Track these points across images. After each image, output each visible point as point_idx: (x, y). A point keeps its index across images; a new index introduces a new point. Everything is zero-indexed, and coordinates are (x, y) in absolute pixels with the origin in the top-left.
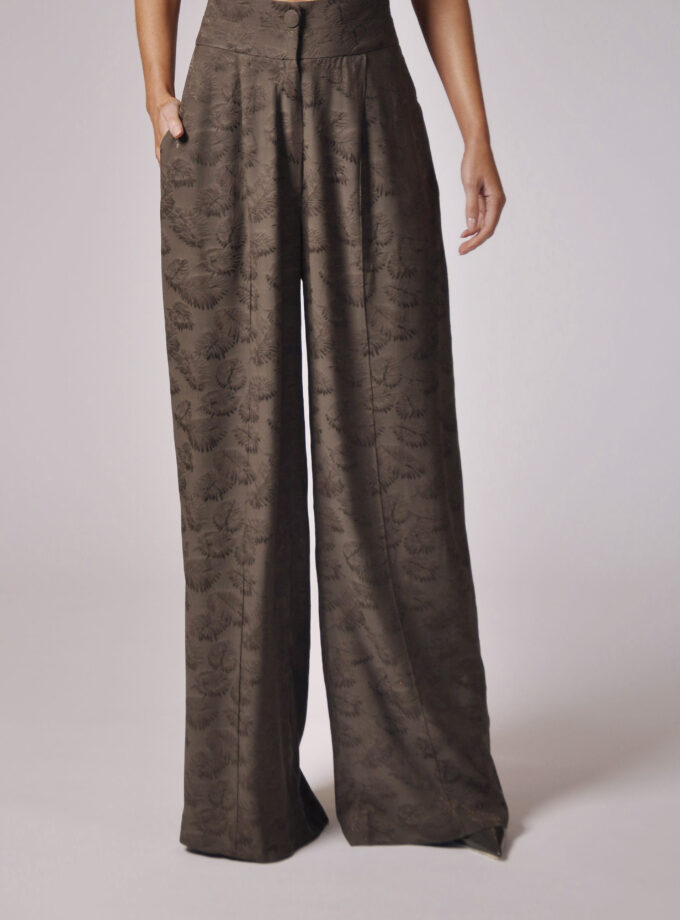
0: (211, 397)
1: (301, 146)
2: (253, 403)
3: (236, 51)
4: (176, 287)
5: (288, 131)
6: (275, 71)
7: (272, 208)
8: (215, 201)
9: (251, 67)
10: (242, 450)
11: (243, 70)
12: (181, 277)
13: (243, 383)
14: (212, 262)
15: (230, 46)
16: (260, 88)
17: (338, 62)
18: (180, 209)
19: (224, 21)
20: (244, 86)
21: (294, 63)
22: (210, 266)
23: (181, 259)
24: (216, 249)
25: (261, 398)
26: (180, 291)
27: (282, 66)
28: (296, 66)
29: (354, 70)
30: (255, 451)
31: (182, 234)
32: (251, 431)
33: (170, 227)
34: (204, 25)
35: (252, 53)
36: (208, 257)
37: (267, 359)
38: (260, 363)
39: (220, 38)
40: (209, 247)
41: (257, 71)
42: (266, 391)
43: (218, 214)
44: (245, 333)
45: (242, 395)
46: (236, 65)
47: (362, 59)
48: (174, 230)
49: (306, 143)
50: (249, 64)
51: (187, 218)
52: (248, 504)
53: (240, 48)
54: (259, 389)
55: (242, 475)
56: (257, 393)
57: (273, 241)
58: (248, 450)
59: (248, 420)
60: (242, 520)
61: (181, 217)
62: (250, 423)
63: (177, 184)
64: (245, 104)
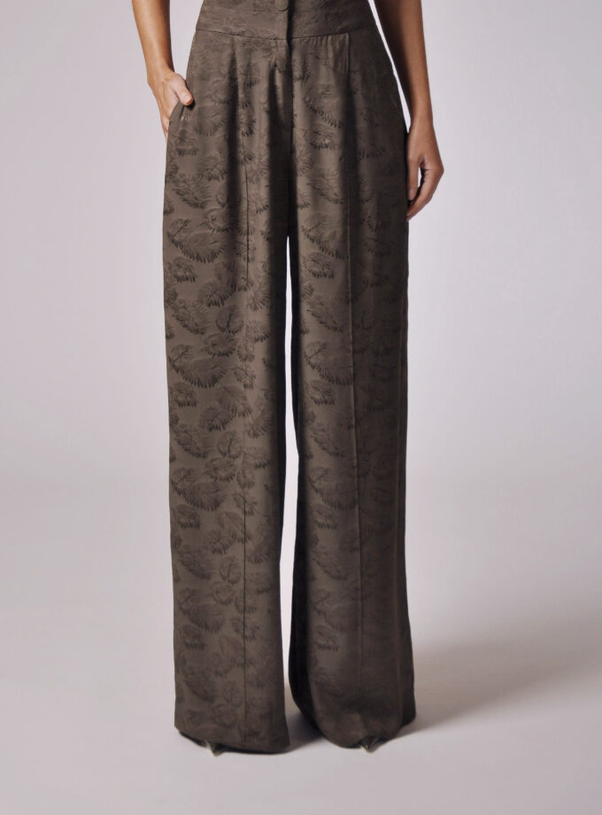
0: (213, 339)
1: (291, 115)
2: (249, 344)
3: (231, 34)
4: (177, 244)
5: (280, 101)
6: (268, 50)
7: (265, 171)
8: (215, 166)
9: (246, 47)
10: (240, 386)
11: (239, 50)
12: (184, 235)
13: (240, 328)
14: (213, 220)
15: (226, 29)
16: (255, 65)
17: (324, 40)
18: (184, 175)
19: (220, 8)
20: (240, 64)
21: (285, 41)
22: (211, 224)
23: (185, 219)
24: (215, 209)
25: (256, 340)
26: (182, 247)
27: (274, 45)
28: (286, 44)
29: (338, 47)
30: (251, 386)
31: (186, 197)
32: (248, 369)
33: (174, 190)
34: (202, 12)
35: (246, 35)
36: (209, 217)
37: (261, 305)
38: (256, 308)
39: (215, 23)
40: (210, 207)
41: (252, 50)
42: (261, 334)
43: (217, 178)
44: (242, 283)
45: (240, 337)
46: (233, 46)
47: (345, 37)
48: (178, 193)
49: (295, 113)
50: (244, 44)
51: (191, 182)
52: (246, 435)
53: (234, 30)
54: (255, 332)
55: (241, 408)
56: (253, 335)
57: (266, 200)
58: (245, 386)
59: (245, 360)
60: (241, 448)
61: (184, 182)
62: (247, 363)
63: (181, 152)
64: (240, 80)
